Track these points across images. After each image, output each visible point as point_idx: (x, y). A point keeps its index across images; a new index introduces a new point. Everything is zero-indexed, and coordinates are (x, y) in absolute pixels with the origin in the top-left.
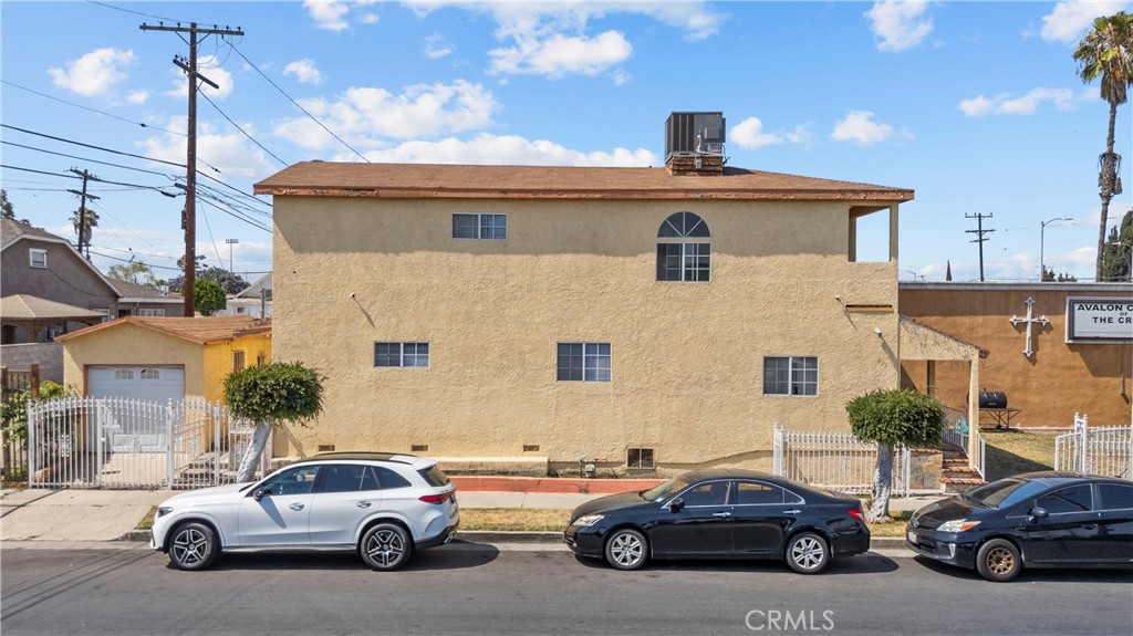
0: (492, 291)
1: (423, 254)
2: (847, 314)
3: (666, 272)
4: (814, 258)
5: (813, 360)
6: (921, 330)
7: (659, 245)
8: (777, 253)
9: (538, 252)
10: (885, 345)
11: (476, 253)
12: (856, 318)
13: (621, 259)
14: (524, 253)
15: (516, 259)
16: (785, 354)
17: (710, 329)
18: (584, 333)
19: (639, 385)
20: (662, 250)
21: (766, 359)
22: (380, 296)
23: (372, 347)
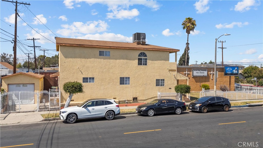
0: (107, 67)
1: (93, 59)
2: (169, 71)
3: (140, 63)
4: (164, 61)
5: (164, 80)
6: (180, 74)
7: (138, 58)
8: (158, 60)
9: (116, 59)
10: (175, 77)
11: (104, 59)
12: (171, 72)
13: (132, 61)
14: (113, 59)
15: (112, 60)
16: (159, 79)
17: (147, 74)
18: (125, 75)
19: (135, 85)
20: (139, 59)
21: (156, 80)
22: (84, 68)
23: (82, 79)
